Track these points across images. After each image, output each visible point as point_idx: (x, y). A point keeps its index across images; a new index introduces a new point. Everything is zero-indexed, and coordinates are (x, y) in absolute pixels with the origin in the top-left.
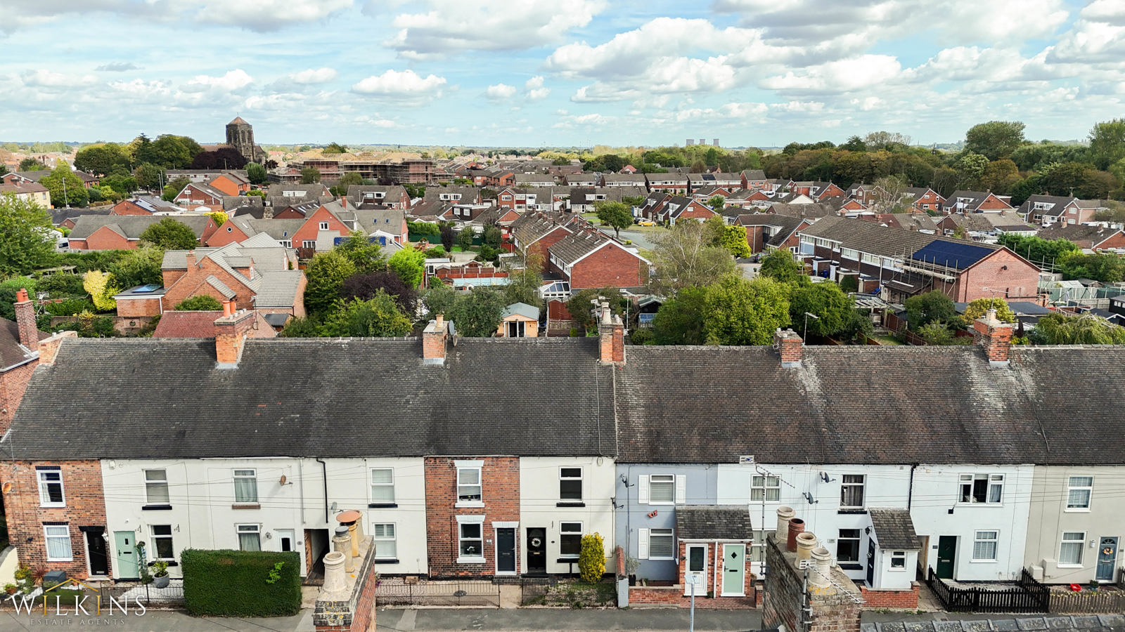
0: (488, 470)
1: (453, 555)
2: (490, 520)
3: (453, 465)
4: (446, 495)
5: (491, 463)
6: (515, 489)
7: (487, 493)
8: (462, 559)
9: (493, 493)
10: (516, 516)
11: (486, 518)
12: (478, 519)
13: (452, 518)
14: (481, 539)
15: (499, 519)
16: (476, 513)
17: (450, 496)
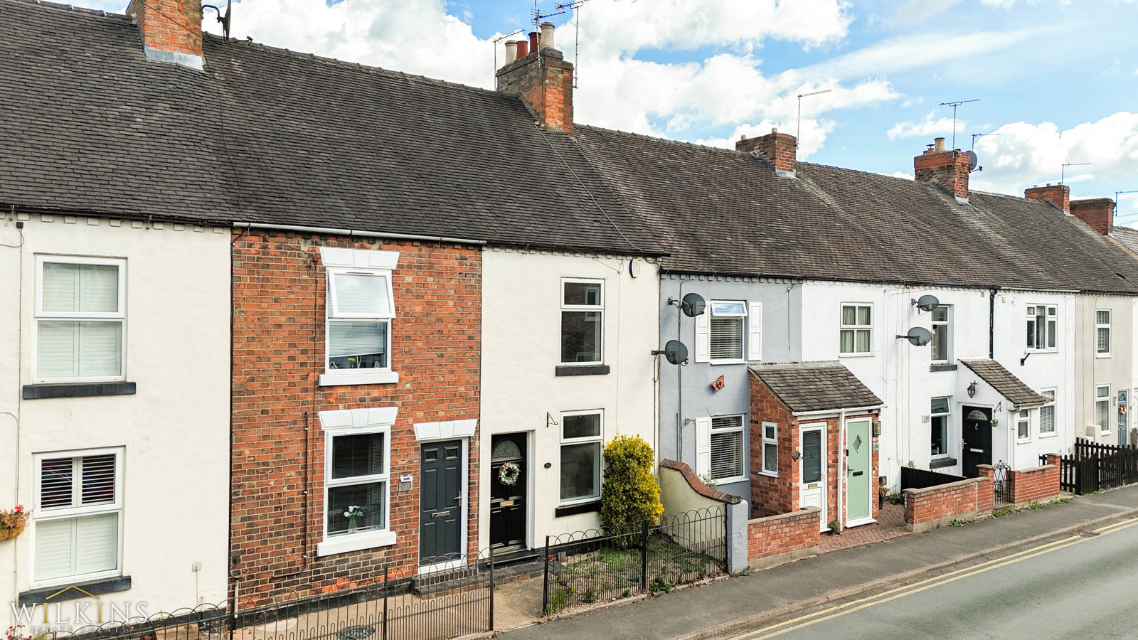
0: (409, 279)
1: (307, 537)
2: (410, 420)
3: (315, 260)
4: (293, 352)
5: (415, 260)
6: (470, 332)
7: (404, 345)
8: (331, 545)
9: (419, 344)
10: (469, 405)
11: (400, 415)
12: (378, 420)
13: (309, 419)
14: (385, 476)
15: (432, 417)
16: (377, 402)
17: (304, 352)
